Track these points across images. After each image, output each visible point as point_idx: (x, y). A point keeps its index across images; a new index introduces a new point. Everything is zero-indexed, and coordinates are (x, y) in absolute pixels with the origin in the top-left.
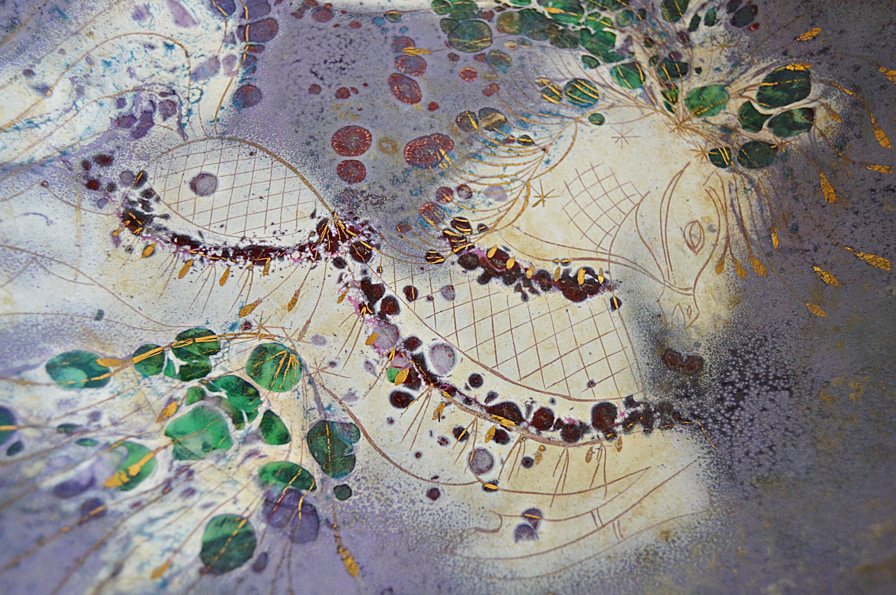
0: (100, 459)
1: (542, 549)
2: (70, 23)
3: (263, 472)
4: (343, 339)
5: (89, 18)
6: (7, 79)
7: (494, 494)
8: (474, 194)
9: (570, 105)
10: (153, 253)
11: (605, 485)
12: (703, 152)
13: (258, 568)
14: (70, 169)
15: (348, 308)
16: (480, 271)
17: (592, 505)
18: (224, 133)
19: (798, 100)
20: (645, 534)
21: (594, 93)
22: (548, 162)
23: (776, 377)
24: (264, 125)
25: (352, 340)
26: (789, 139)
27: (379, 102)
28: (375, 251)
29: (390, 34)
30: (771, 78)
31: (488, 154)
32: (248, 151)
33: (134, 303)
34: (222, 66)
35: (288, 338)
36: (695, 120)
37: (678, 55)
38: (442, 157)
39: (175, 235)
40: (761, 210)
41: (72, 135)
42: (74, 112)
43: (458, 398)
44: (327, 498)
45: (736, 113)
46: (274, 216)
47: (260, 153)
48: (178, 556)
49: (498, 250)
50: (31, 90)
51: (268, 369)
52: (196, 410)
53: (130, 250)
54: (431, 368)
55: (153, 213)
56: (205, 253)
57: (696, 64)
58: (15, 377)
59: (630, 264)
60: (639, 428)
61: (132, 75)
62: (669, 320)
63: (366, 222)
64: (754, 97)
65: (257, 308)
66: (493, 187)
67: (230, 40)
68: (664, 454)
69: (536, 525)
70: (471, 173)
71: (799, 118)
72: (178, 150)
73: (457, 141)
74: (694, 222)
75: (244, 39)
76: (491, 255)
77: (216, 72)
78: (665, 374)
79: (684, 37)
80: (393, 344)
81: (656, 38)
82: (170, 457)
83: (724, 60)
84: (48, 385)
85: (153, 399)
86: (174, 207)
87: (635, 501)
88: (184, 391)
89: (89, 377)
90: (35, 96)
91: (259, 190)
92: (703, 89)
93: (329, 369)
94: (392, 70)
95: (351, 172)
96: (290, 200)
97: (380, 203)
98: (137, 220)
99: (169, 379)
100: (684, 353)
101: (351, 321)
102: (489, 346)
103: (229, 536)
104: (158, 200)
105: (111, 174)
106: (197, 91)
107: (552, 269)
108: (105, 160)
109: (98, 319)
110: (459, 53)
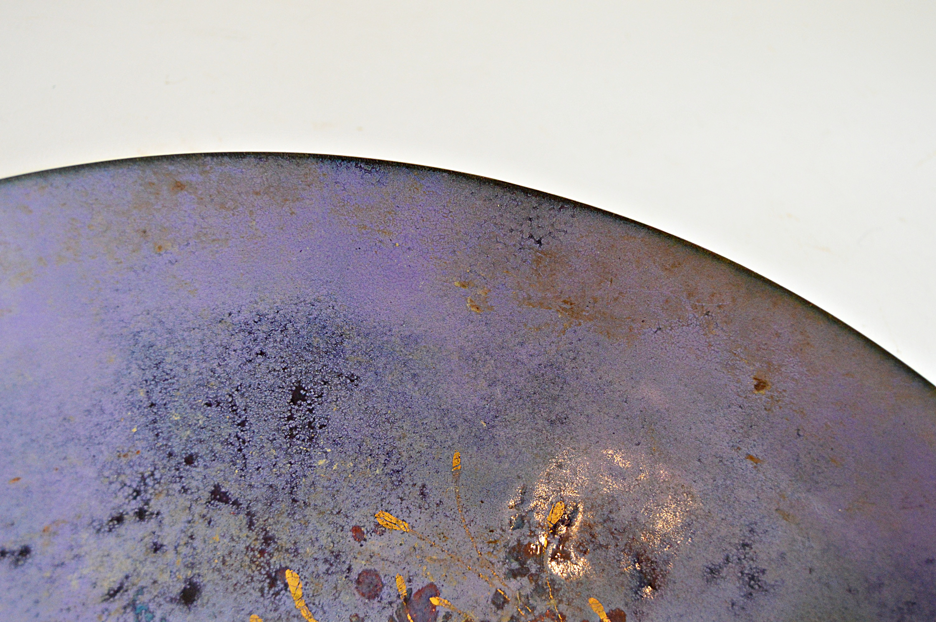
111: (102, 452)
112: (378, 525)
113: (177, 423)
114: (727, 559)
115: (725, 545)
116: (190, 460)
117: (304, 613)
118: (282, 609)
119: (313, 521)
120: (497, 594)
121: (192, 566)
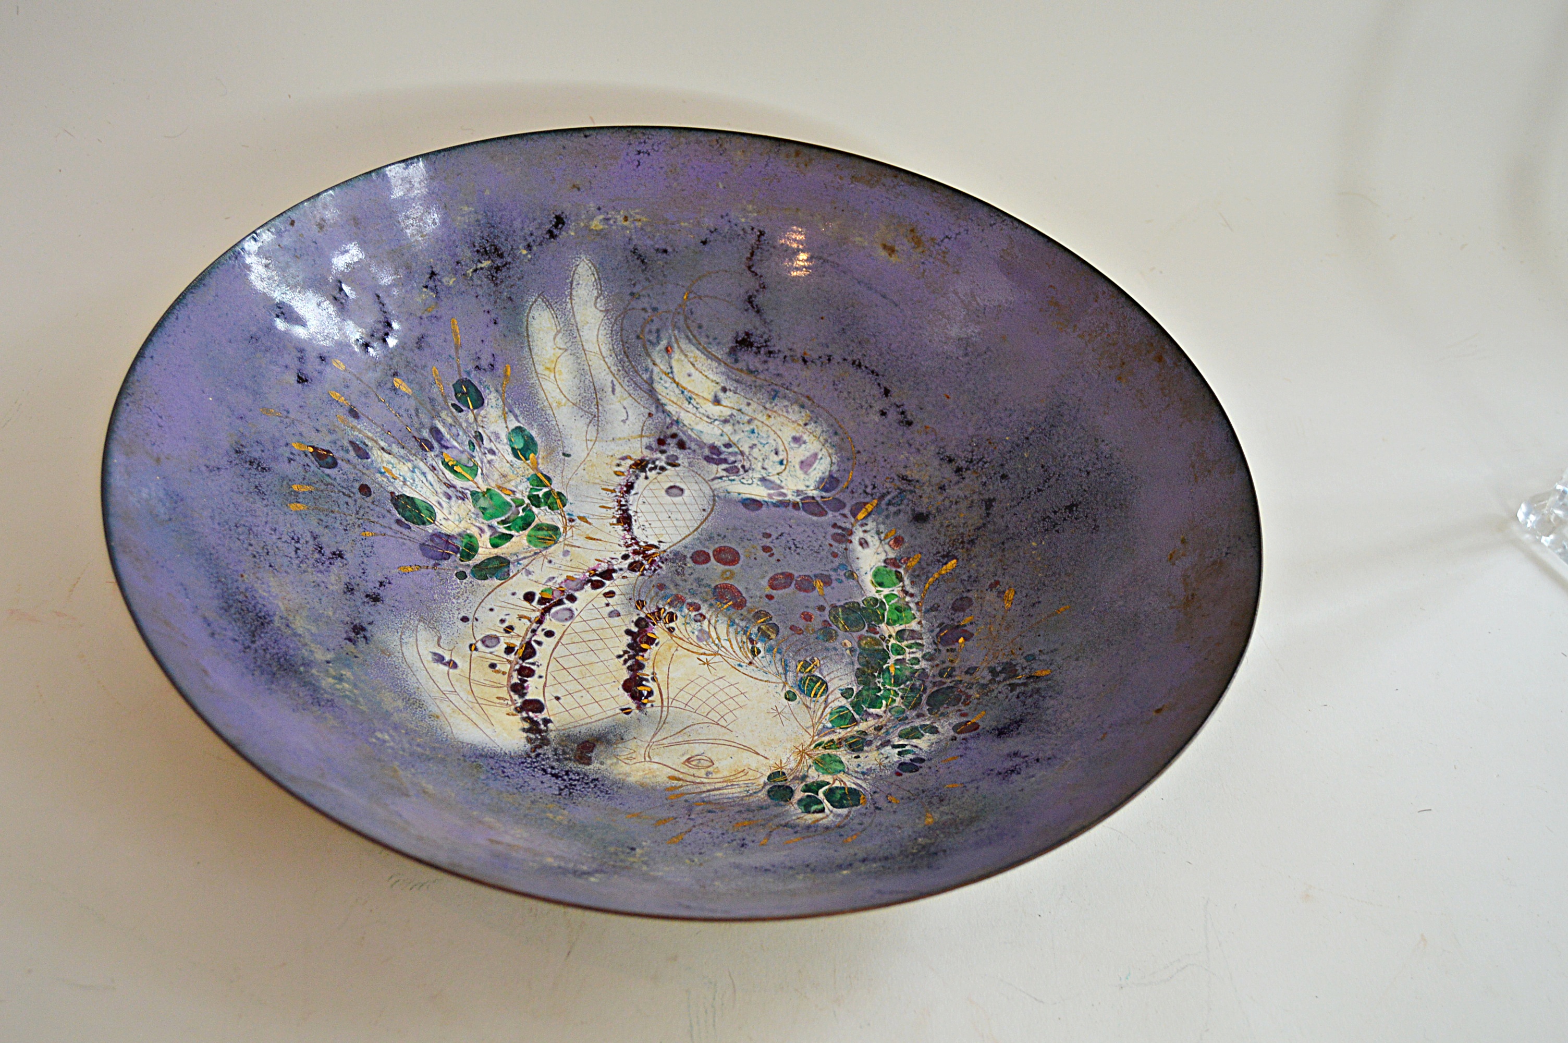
0: (462, 452)
1: (425, 662)
2: (771, 403)
3: (471, 536)
4: (569, 564)
5: (780, 412)
6: (714, 379)
7: (468, 649)
8: (699, 623)
9: (798, 679)
10: (618, 475)
11: (478, 703)
12: (781, 768)
13: (398, 522)
14: (668, 428)
15: (593, 563)
16: (635, 630)
17: (461, 693)
18: (718, 497)
19: (832, 805)
21: (816, 695)
22: (740, 665)
25: (569, 569)
27: (766, 568)
28: (638, 573)
29: (832, 573)
30: (852, 790)
31: (736, 630)
32: (706, 507)
33: (580, 471)
34: (775, 491)
35: (565, 539)
36: (810, 762)
38: (726, 604)
39: (633, 483)
40: (729, 798)
41: (692, 423)
42: (709, 421)
43: (535, 626)
44: (457, 568)
45: (819, 780)
46: (656, 524)
47: (705, 514)
48: (401, 483)
49: (654, 640)
50: (713, 393)
51: (541, 534)
52: (508, 503)
53: (618, 465)
54: (554, 610)
55: (648, 473)
56: (622, 497)
57: (863, 755)
58: (506, 409)
59: (663, 719)
60: (527, 725)
61: (751, 447)
62: (620, 745)
63: (661, 568)
64: (834, 786)
65: (585, 524)
66: (709, 634)
67: (798, 492)
69: (445, 664)
70: (717, 621)
71: (815, 807)
72: (700, 478)
73: (744, 611)
74: (712, 761)
75: (803, 500)
76: (650, 635)
77: (770, 489)
78: (574, 743)
79: (886, 743)
81: (883, 730)
82: (472, 489)
83: (868, 767)
84: (507, 427)
85: (513, 483)
86: (655, 481)
87: (465, 712)
88: (521, 497)
89: (520, 450)
90: (711, 397)
91: (676, 516)
92: (841, 762)
93: (546, 561)
94: (796, 575)
95: (700, 557)
96: (671, 531)
97: (678, 574)
98: (641, 465)
99: (528, 490)
100: (593, 754)
101: (583, 567)
102: (577, 639)
103: (420, 512)
104: (659, 473)
105: (672, 450)
106: (750, 482)
107: (647, 671)
108: (682, 445)
109: (564, 454)
110: (827, 612)
111: (986, 429)
112: (1004, 592)
113: (1023, 457)
116: (1004, 477)
117: (931, 580)
118: (930, 568)
119: (994, 559)
120: (976, 668)
121: (939, 510)
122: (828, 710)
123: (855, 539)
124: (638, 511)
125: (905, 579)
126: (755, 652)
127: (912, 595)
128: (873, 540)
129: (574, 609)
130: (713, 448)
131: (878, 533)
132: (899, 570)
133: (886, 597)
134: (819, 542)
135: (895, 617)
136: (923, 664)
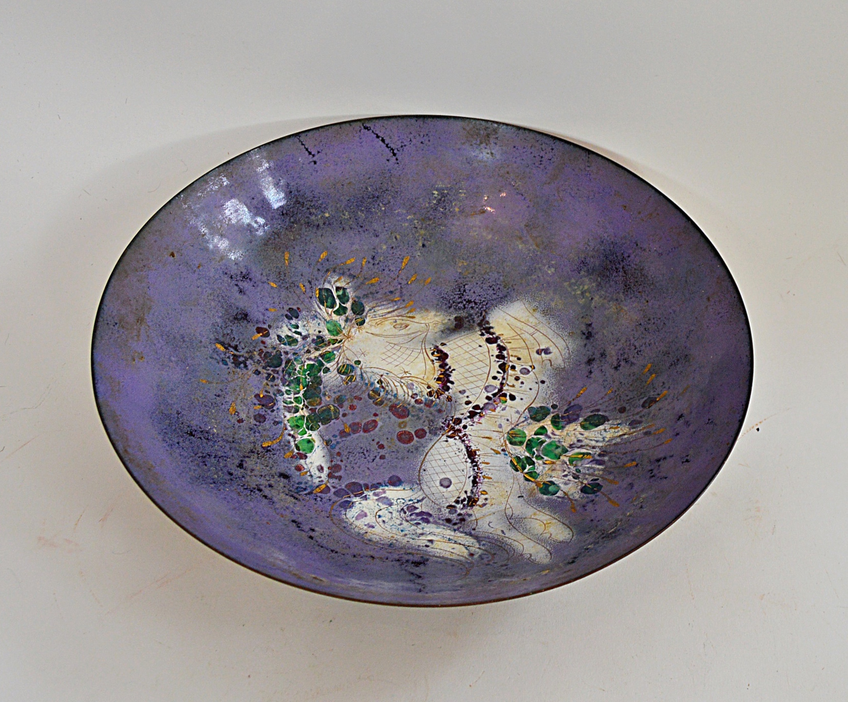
0: (582, 465)
1: (552, 344)
3: (558, 429)
4: (496, 419)
7: (535, 366)
8: (414, 393)
9: (354, 372)
10: (484, 491)
11: (519, 335)
12: (359, 328)
15: (482, 420)
16: (449, 384)
17: (528, 336)
18: (417, 484)
19: (332, 293)
20: (536, 316)
21: (344, 366)
23: (460, 291)
24: (408, 470)
25: (495, 416)
26: (350, 296)
27: (381, 433)
28: (455, 417)
29: (340, 440)
30: (323, 304)
32: (424, 472)
33: (509, 490)
34: (381, 496)
35: (503, 436)
36: (344, 332)
37: (313, 340)
38: (400, 406)
39: (473, 486)
40: (383, 305)
43: (504, 382)
44: (559, 409)
45: (339, 317)
46: (452, 454)
47: (423, 467)
48: (606, 428)
49: (437, 381)
52: (545, 455)
53: (486, 499)
54: (496, 391)
55: (466, 497)
56: (477, 473)
57: (317, 333)
62: (443, 329)
63: (443, 423)
64: (331, 310)
65: (495, 449)
66: (407, 388)
67: (366, 498)
68: (500, 320)
69: (543, 350)
70: (404, 396)
71: (341, 293)
72: (431, 498)
73: (390, 404)
74: (394, 327)
75: (363, 493)
76: (440, 382)
77: (384, 497)
80: (491, 404)
81: (306, 349)
82: (568, 453)
83: (314, 322)
84: (562, 491)
85: (547, 469)
86: (460, 491)
87: (523, 324)
88: (539, 461)
89: (550, 486)
91: (441, 463)
92: (328, 330)
93: (510, 420)
94: (362, 433)
95: (421, 434)
96: (442, 451)
97: (432, 421)
98: (472, 501)
99: (536, 468)
100: (455, 323)
101: (488, 418)
102: (479, 377)
103: (590, 424)
104: (459, 497)
105: (454, 517)
106: (399, 501)
107: (437, 364)
108: (448, 521)
109: (522, 496)
110: (341, 413)
111: (242, 500)
112: (235, 414)
113: (218, 476)
114: (237, 285)
115: (231, 285)
116: (231, 474)
119: (239, 436)
120: (255, 373)
121: (273, 476)
122: (336, 360)
123: (326, 471)
124: (465, 463)
125: (294, 446)
126: (380, 382)
127: (290, 435)
128: (315, 471)
129: (486, 393)
130: (428, 522)
131: (311, 476)
132: (297, 451)
133: (306, 433)
134: (349, 460)
135: (300, 421)
136: (284, 389)
